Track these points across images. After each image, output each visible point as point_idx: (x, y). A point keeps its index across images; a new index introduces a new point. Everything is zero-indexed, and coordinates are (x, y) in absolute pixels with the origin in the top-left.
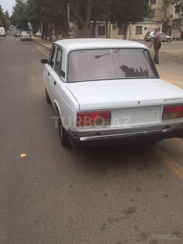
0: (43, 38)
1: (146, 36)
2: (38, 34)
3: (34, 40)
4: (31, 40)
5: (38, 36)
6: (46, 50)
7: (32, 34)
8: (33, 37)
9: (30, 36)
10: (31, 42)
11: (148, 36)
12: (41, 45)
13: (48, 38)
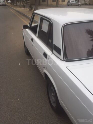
0: (12, 4)
1: (67, 3)
2: (9, 1)
3: (7, 5)
4: (5, 5)
5: (9, 3)
6: (15, 11)
7: (5, 1)
8: (6, 4)
9: (5, 3)
10: (6, 6)
11: (69, 3)
12: (12, 8)
13: (15, 4)
